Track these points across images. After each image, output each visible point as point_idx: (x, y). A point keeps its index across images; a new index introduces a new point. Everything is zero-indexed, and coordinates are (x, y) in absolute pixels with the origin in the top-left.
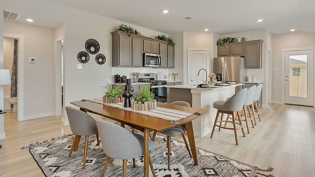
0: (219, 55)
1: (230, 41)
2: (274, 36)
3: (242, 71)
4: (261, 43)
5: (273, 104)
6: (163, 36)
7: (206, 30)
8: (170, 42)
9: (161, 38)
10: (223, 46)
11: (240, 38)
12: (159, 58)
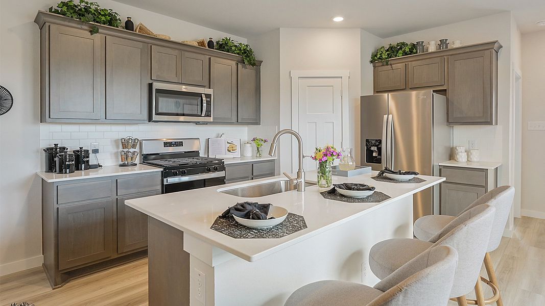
0: (378, 90)
1: (407, 50)
2: (525, 35)
3: (440, 134)
4: (494, 52)
7: (338, 19)
8: (246, 57)
9: (224, 46)
10: (387, 64)
11: (433, 43)
12: (204, 99)
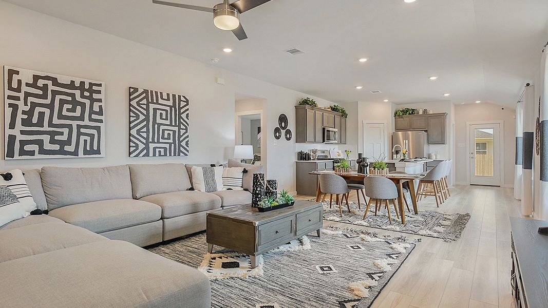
0: (397, 129)
1: (410, 112)
2: (457, 106)
3: (426, 147)
4: (445, 116)
5: (457, 186)
6: (335, 106)
7: (386, 101)
8: (344, 114)
9: (334, 109)
10: (402, 118)
11: (421, 110)
